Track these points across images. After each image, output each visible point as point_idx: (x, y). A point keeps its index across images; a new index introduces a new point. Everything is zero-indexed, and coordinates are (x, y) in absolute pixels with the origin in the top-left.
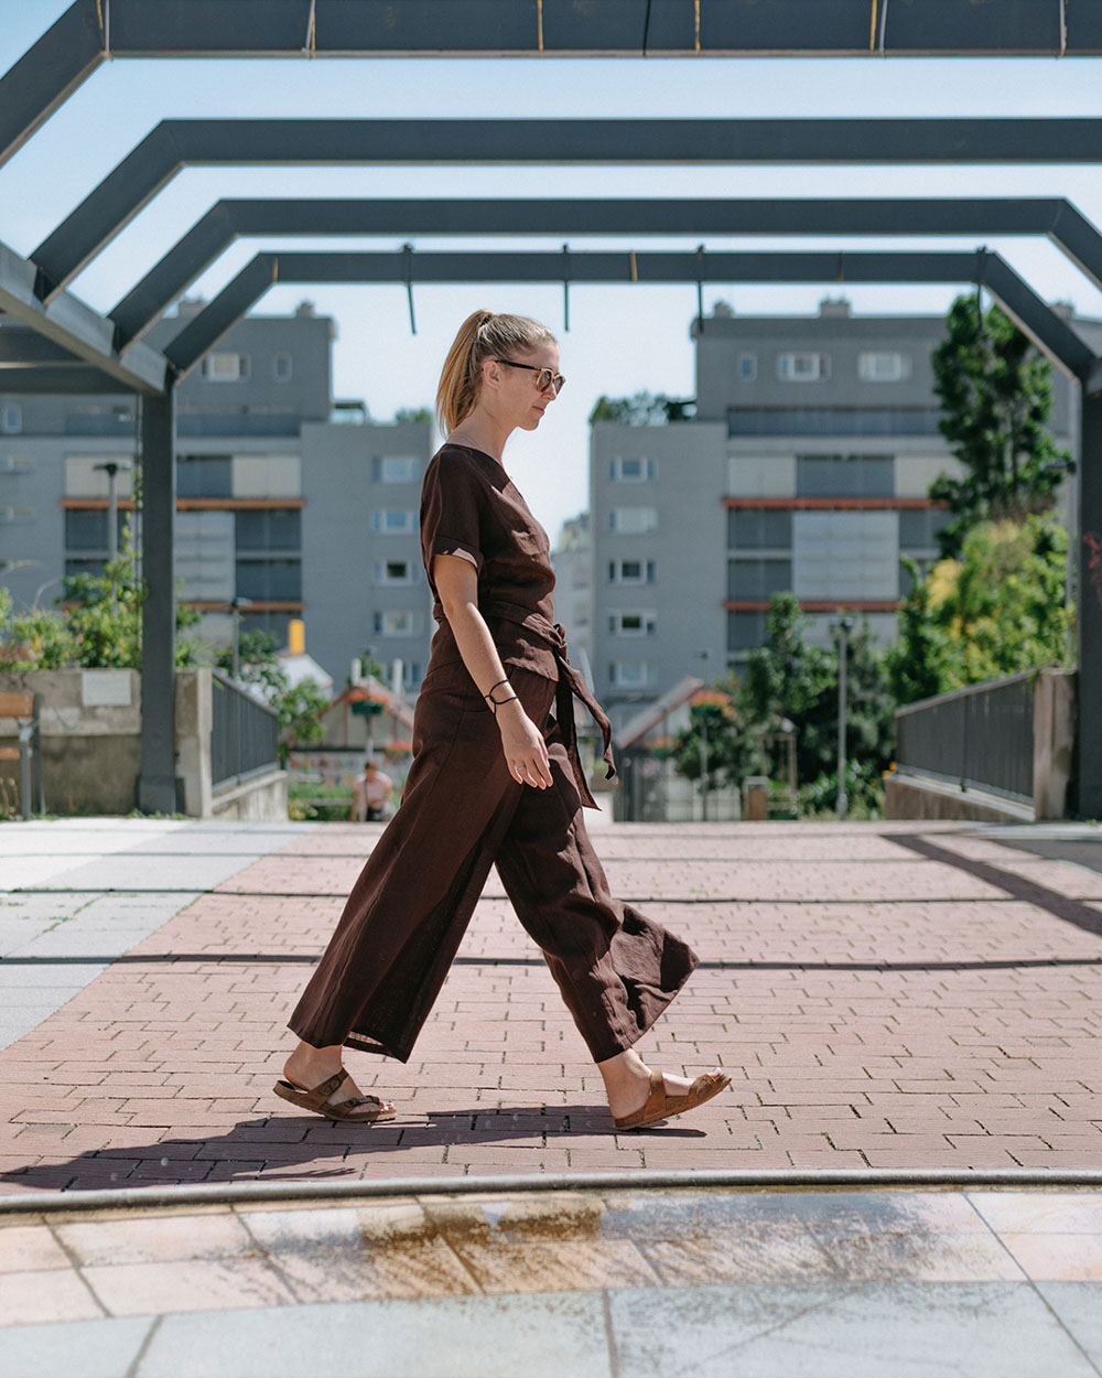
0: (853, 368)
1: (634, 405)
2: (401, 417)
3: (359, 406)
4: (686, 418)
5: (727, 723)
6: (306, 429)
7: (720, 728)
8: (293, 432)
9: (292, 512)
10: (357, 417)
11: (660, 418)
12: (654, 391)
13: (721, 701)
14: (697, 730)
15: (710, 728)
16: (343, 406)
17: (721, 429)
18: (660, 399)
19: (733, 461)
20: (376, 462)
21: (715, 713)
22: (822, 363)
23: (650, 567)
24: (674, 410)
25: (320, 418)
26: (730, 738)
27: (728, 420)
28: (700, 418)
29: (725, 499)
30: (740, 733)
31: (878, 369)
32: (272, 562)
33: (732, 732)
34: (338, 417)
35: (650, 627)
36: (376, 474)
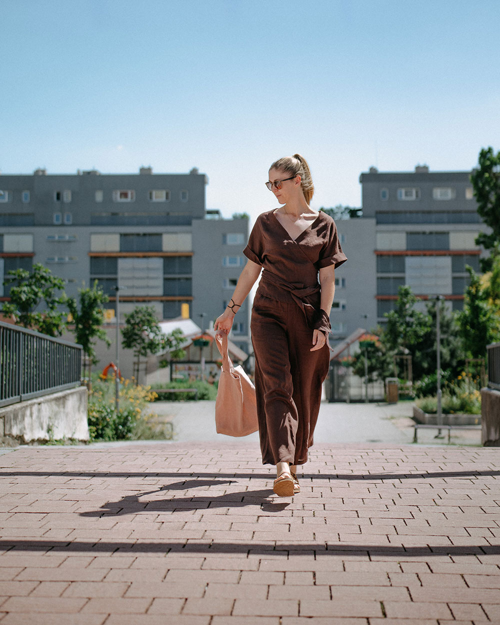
0: (431, 194)
1: (336, 211)
2: (235, 217)
3: (217, 212)
4: (358, 217)
5: (377, 350)
6: (194, 222)
7: (374, 352)
8: (189, 223)
9: (188, 257)
10: (216, 217)
11: (347, 217)
12: (344, 205)
13: (374, 339)
14: (363, 354)
15: (369, 352)
16: (210, 212)
17: (374, 221)
18: (346, 208)
19: (379, 235)
20: (224, 236)
21: (372, 345)
22: (417, 193)
23: (343, 280)
24: (353, 213)
25: (201, 217)
26: (378, 356)
27: (376, 217)
28: (364, 216)
29: (376, 251)
30: (384, 354)
31: (441, 195)
32: (179, 279)
33: (380, 354)
34: (208, 217)
35: (344, 307)
36: (224, 241)
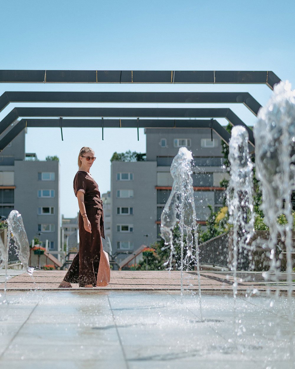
0: (199, 143)
1: (126, 155)
2: (48, 159)
3: (34, 155)
4: (143, 160)
5: (154, 259)
6: (16, 162)
7: (153, 260)
8: (13, 164)
9: (12, 190)
10: (33, 158)
11: (134, 160)
12: (132, 151)
13: (153, 250)
14: (145, 261)
15: (149, 260)
16: (29, 155)
17: (155, 163)
18: (134, 153)
19: (158, 174)
20: (40, 174)
21: (151, 254)
22: (188, 141)
23: (131, 209)
24: (139, 157)
25: (21, 159)
26: (156, 263)
27: (157, 161)
28: (148, 160)
29: (156, 186)
30: (159, 262)
31: (207, 145)
32: (4, 207)
33: (157, 262)
34: (27, 159)
35: (131, 229)
36: (40, 178)
